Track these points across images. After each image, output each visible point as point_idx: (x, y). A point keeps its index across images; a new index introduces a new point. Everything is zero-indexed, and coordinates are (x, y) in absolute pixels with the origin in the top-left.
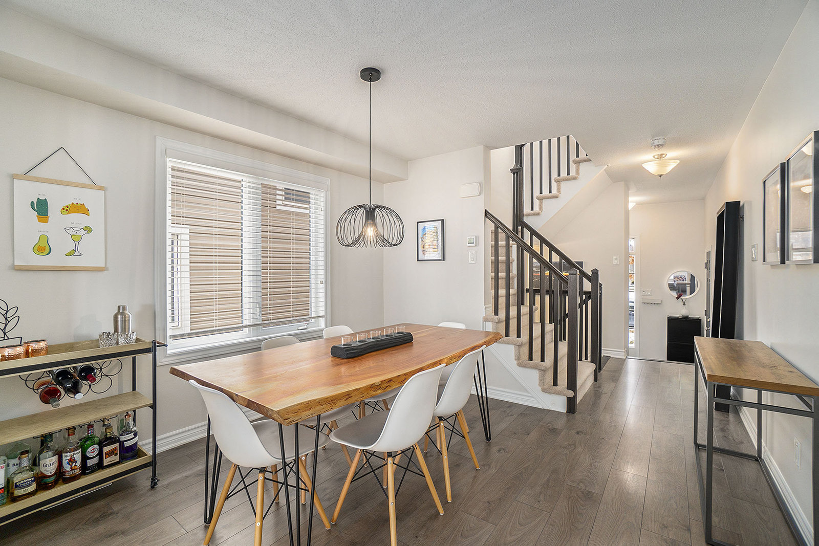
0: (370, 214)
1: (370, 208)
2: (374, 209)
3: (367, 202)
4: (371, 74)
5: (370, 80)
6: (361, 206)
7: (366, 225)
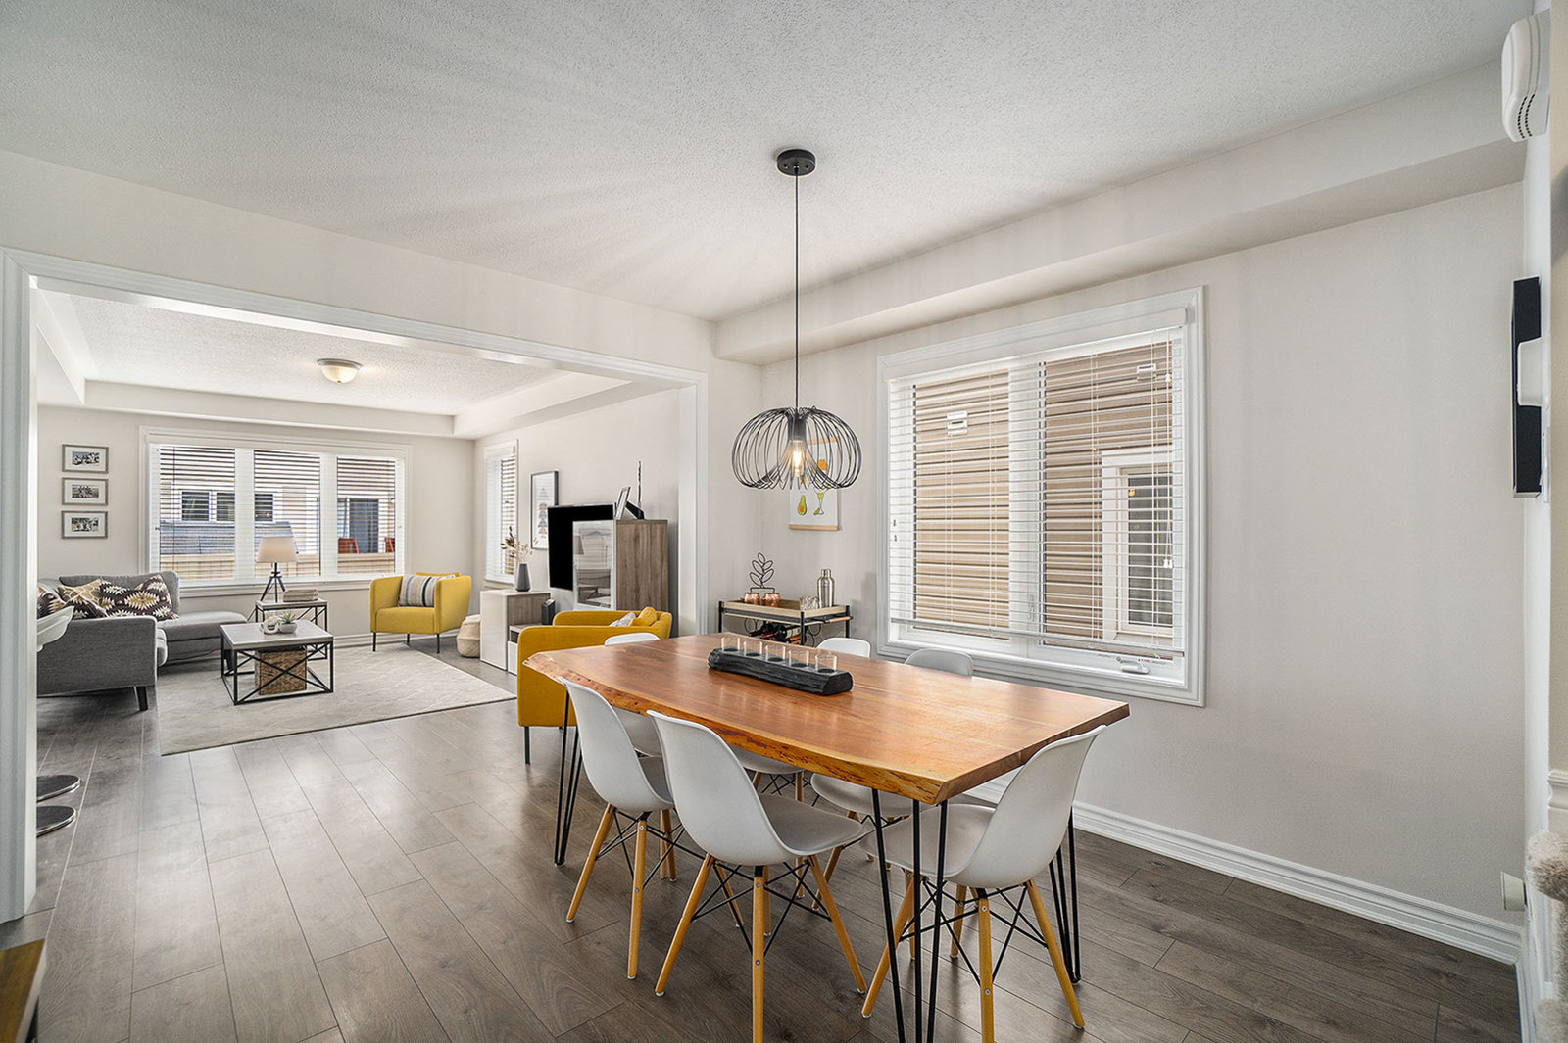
0: (797, 423)
1: (797, 415)
2: (805, 416)
3: (789, 404)
4: (795, 161)
5: (796, 173)
6: (782, 412)
7: (790, 446)
